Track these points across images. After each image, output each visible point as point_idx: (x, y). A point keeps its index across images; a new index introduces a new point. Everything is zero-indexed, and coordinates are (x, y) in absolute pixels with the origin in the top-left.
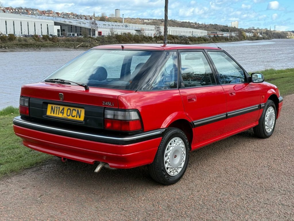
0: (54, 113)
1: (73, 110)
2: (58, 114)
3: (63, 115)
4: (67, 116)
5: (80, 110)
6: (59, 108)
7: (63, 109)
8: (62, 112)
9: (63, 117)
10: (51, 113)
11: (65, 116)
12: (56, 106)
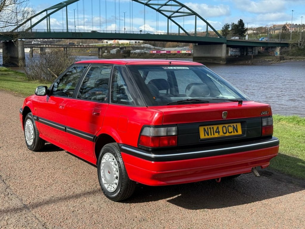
0: (208, 135)
1: (228, 126)
2: (214, 135)
3: (219, 134)
4: (224, 134)
5: (235, 125)
6: (213, 128)
7: (218, 128)
8: (217, 131)
9: (220, 136)
10: (205, 136)
11: (221, 134)
12: (209, 127)
